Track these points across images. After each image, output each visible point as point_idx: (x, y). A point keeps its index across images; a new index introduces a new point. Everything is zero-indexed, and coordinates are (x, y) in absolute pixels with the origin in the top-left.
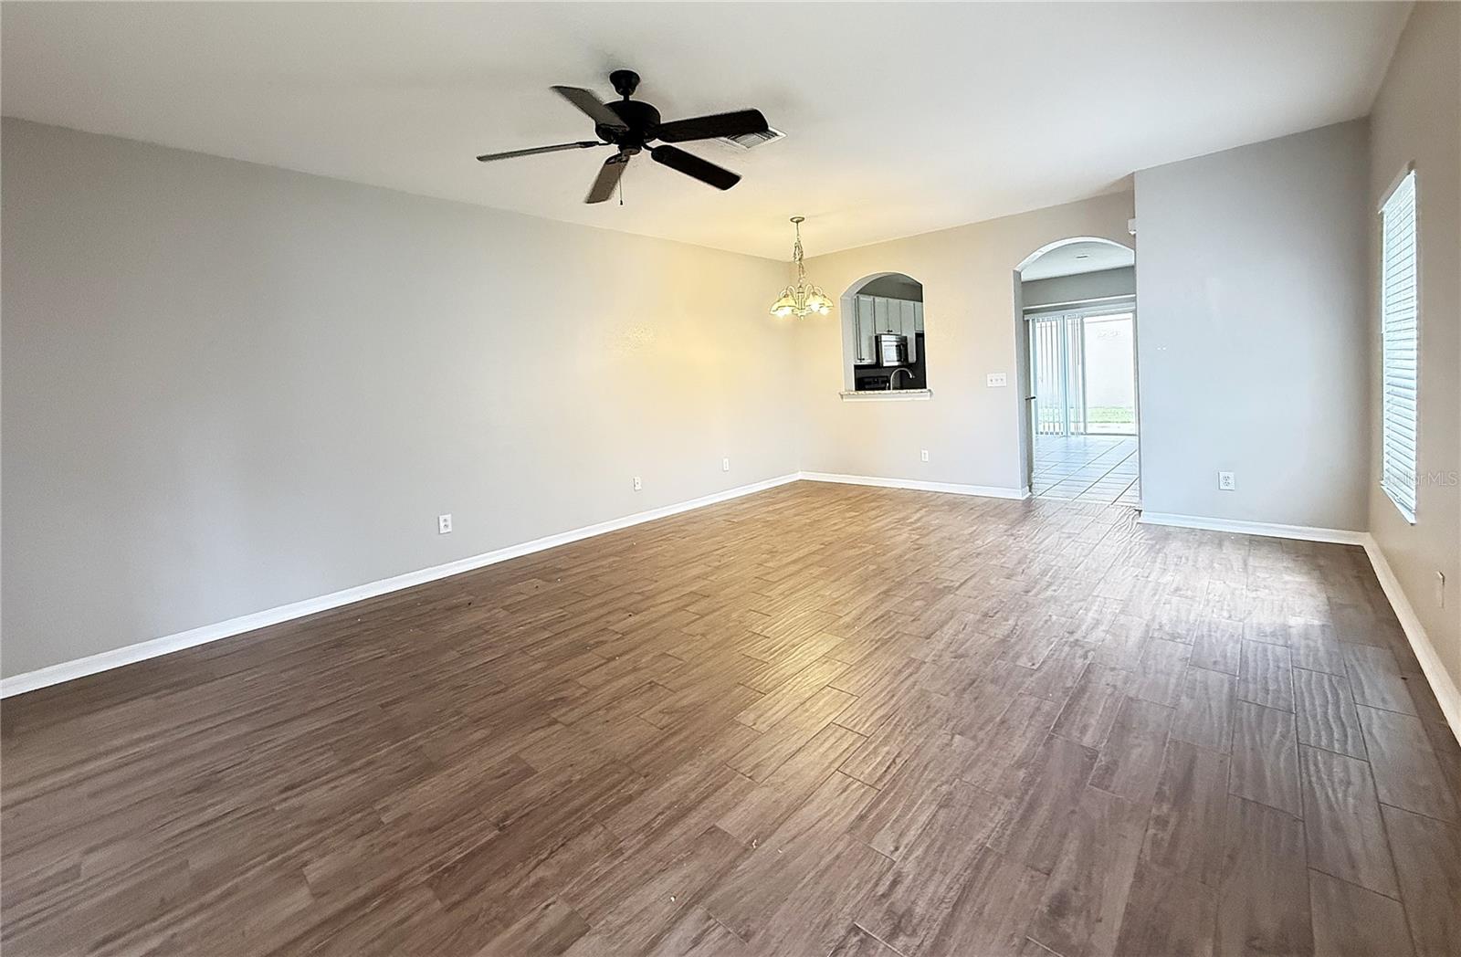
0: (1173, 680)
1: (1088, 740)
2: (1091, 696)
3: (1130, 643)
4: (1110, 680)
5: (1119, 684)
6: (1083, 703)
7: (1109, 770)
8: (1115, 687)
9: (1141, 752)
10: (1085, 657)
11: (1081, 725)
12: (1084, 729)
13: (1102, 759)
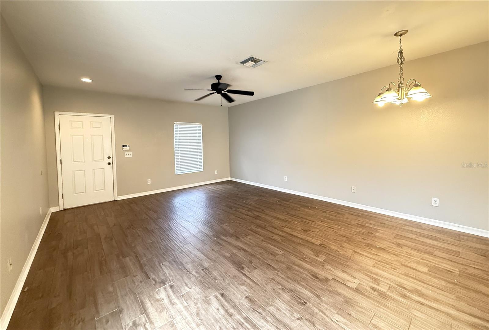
0: (119, 295)
1: (127, 259)
2: (137, 268)
3: (148, 301)
4: (137, 277)
5: (135, 278)
6: (138, 265)
7: (118, 257)
8: (135, 276)
9: (114, 265)
10: (154, 280)
11: (132, 260)
12: (131, 260)
13: (121, 258)
